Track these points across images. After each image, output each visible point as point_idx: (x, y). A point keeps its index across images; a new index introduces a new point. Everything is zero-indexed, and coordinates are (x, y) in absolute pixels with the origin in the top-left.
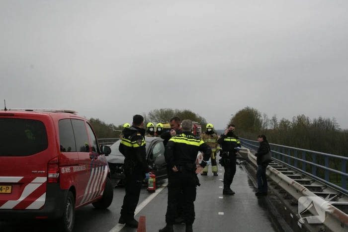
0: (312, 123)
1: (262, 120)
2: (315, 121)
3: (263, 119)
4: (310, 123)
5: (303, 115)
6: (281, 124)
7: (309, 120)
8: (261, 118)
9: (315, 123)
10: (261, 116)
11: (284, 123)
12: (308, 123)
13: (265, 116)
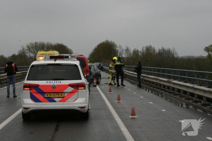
0: (158, 52)
1: (118, 51)
2: (159, 50)
3: (119, 49)
4: (156, 52)
5: (150, 46)
6: (134, 53)
7: (155, 49)
8: (117, 49)
9: (160, 52)
10: (118, 47)
11: (136, 52)
12: (154, 52)
13: (120, 47)
